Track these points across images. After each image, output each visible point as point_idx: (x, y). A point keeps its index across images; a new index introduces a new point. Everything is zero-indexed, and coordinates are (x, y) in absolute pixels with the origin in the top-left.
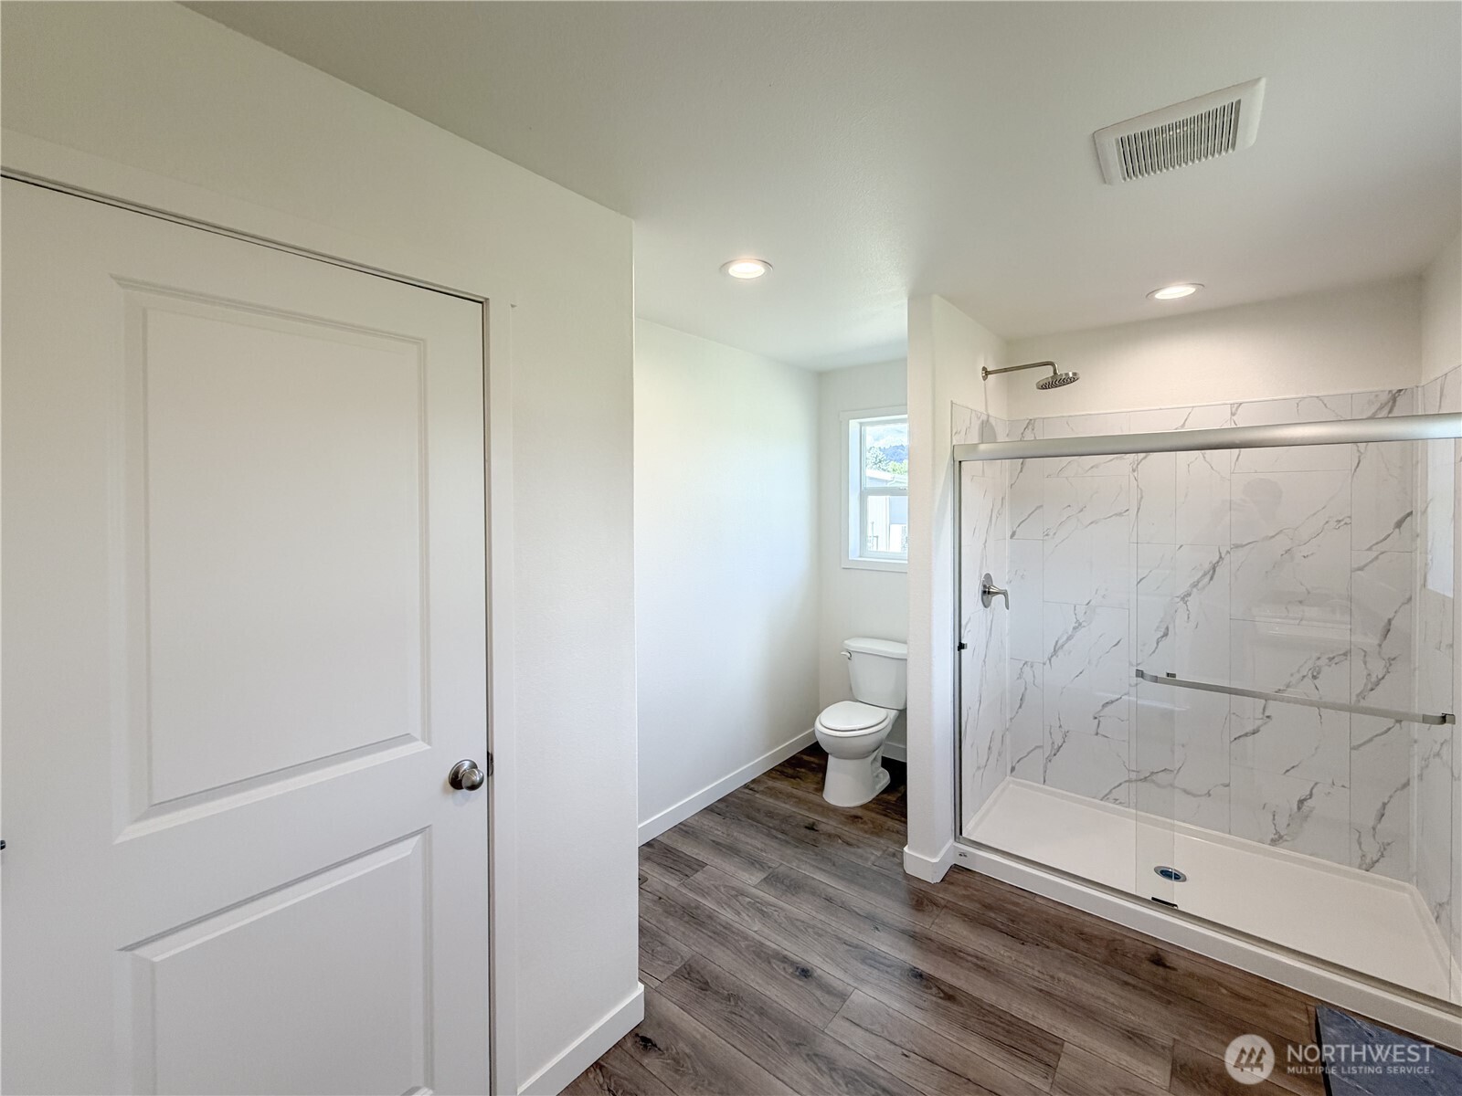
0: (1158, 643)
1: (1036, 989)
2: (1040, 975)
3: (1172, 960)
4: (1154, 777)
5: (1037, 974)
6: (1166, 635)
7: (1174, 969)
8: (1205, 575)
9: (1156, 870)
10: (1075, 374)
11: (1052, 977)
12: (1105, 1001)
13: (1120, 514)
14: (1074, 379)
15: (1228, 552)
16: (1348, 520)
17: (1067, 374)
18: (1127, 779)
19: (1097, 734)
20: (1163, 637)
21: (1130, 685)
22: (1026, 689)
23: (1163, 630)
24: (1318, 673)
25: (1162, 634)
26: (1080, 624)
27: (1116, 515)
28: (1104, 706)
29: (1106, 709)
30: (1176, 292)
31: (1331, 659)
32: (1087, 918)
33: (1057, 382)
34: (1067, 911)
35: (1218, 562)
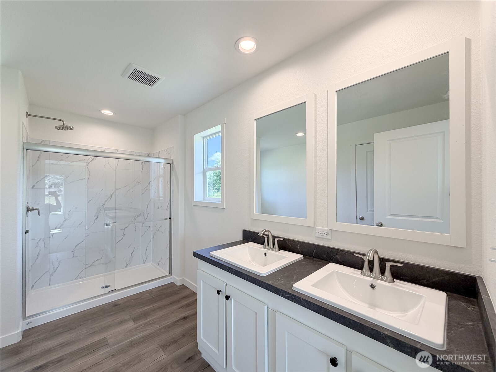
0: (95, 221)
1: (89, 334)
2: (87, 331)
3: (118, 303)
4: (94, 264)
5: (86, 331)
6: (98, 217)
7: (120, 304)
8: (109, 198)
9: (101, 288)
10: (72, 127)
11: (92, 328)
12: (110, 321)
13: (82, 179)
14: (72, 129)
15: (115, 191)
16: (141, 182)
17: (70, 127)
18: (85, 268)
19: (73, 257)
20: (96, 218)
21: (86, 236)
22: (40, 250)
23: (97, 216)
24: (135, 220)
25: (96, 217)
26: (66, 219)
27: (81, 179)
28: (76, 246)
29: (77, 247)
30: (107, 112)
31: (137, 216)
32: (91, 310)
33: (64, 128)
34: (83, 312)
35: (112, 194)
